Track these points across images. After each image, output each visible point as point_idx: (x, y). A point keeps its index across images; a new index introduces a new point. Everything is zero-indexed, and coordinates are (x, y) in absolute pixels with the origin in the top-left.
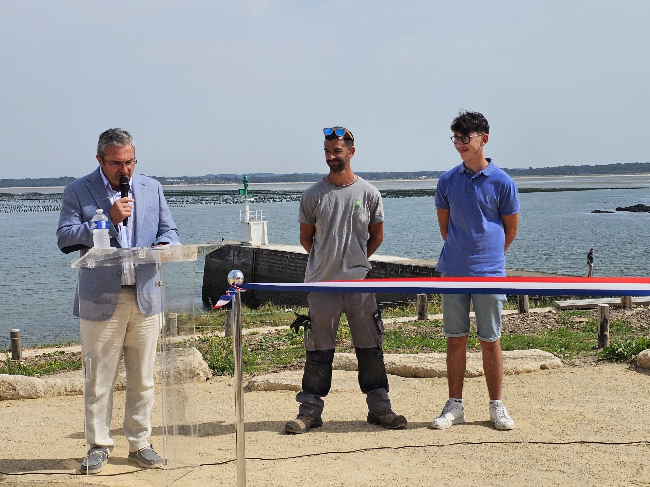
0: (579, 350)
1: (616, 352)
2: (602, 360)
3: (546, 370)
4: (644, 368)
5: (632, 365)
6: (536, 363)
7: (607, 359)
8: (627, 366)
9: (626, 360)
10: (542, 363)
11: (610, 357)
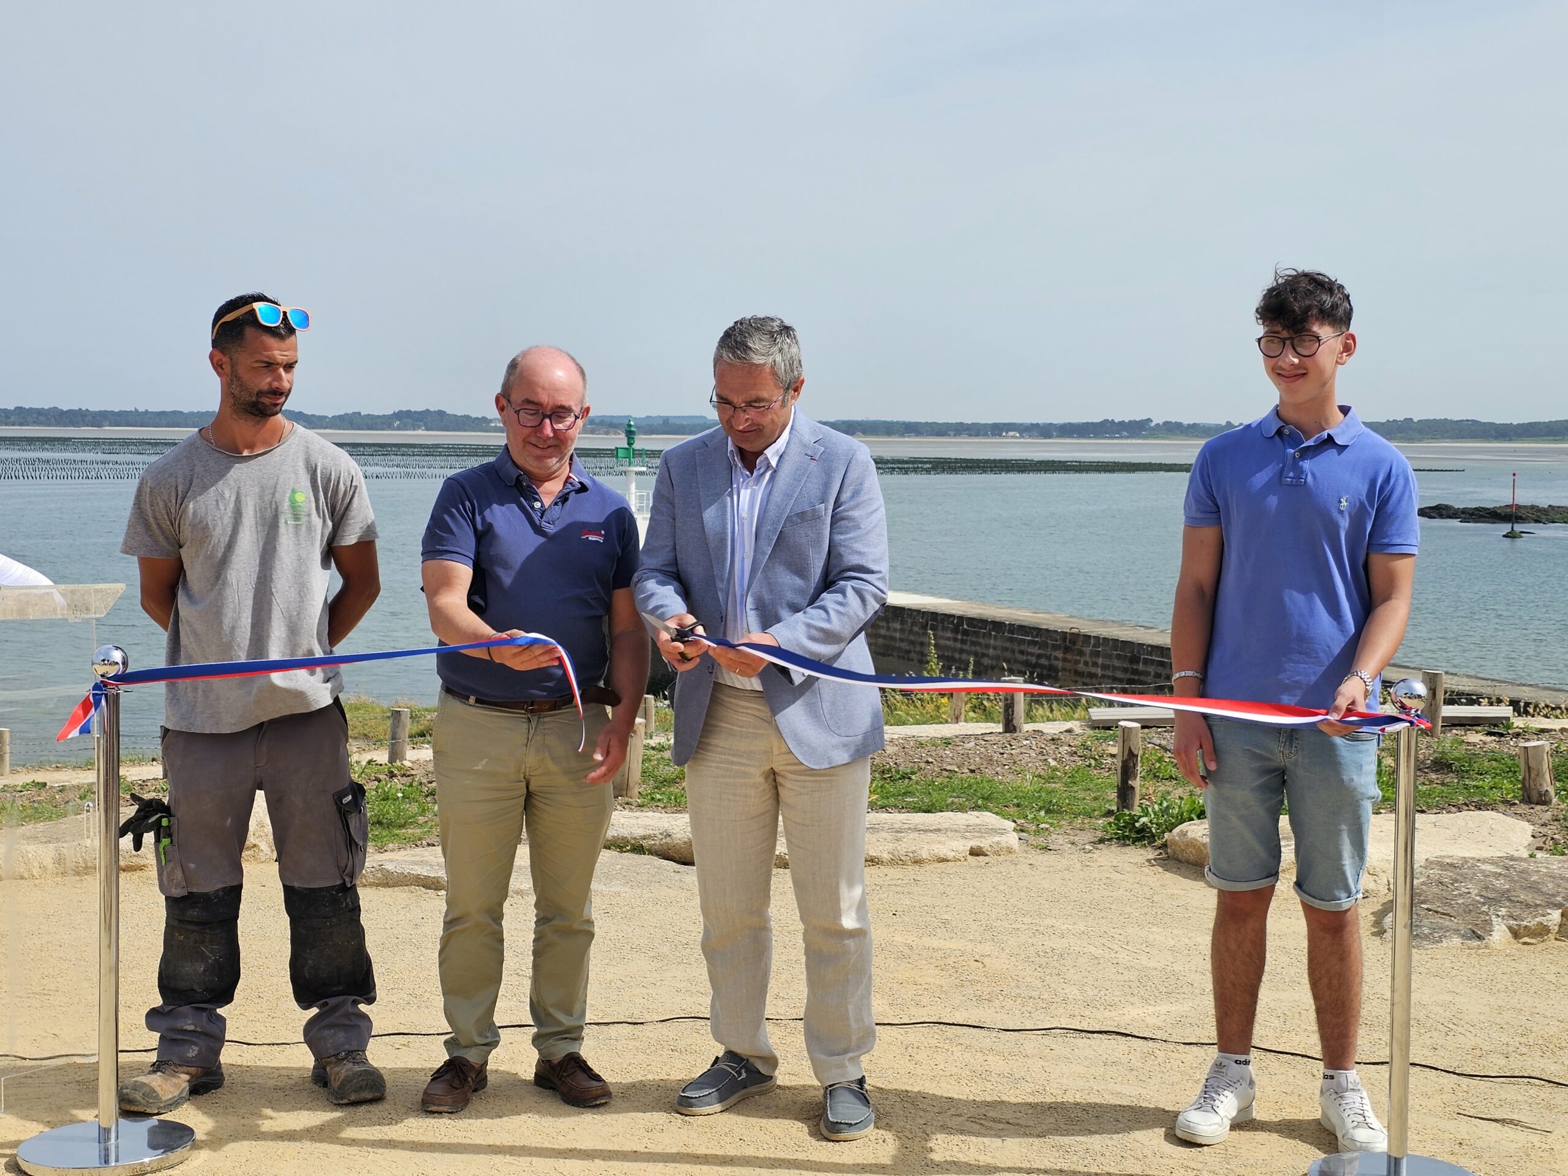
0: (1076, 816)
1: (1137, 825)
2: (1108, 840)
3: (981, 858)
4: (1180, 862)
5: (1161, 854)
6: (963, 841)
7: (1118, 839)
8: (1151, 854)
9: (1154, 842)
10: (975, 843)
11: (1123, 834)
